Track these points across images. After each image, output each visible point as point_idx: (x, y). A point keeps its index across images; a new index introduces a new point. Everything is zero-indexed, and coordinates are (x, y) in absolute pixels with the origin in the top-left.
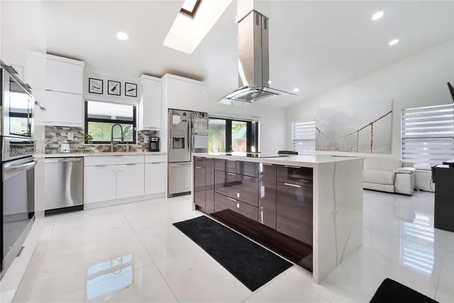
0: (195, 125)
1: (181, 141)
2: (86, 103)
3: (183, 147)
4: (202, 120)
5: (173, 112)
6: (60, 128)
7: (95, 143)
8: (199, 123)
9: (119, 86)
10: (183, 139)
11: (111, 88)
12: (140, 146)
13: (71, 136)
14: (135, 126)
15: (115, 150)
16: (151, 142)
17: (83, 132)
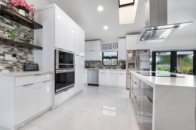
0: (141, 57)
1: (133, 65)
2: (103, 53)
3: (134, 68)
4: (146, 54)
5: (129, 52)
6: (96, 61)
7: (105, 65)
8: (143, 56)
9: (111, 45)
10: (134, 64)
11: (109, 46)
12: (119, 67)
13: (98, 63)
14: (117, 59)
15: (110, 68)
16: (122, 65)
17: (102, 62)
